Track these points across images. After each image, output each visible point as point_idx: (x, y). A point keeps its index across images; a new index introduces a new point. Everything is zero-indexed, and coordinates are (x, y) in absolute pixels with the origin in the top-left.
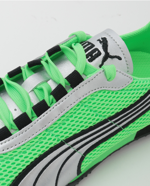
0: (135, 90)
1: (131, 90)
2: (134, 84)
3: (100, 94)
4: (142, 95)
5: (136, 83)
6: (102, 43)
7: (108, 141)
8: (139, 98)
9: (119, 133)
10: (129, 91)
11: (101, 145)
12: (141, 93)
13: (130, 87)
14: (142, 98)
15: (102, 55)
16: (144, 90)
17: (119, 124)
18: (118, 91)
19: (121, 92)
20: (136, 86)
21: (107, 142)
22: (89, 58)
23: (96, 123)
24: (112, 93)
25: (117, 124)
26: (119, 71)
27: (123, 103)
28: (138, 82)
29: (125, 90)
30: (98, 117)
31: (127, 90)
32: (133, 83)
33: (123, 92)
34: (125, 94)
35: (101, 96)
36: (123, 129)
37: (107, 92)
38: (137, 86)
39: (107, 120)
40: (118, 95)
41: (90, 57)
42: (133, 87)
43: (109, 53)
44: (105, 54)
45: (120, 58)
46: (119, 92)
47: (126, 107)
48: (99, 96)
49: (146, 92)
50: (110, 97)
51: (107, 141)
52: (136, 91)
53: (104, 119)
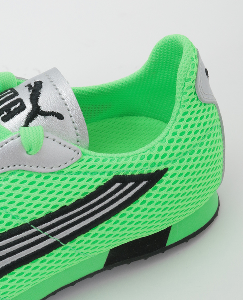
0: (86, 173)
1: (78, 173)
2: (83, 163)
3: (12, 178)
4: (101, 183)
5: (89, 160)
6: (31, 91)
7: (32, 265)
8: (93, 190)
9: (55, 252)
10: (73, 175)
11: (17, 271)
12: (99, 179)
13: (75, 168)
14: (101, 190)
15: (26, 110)
16: (106, 174)
17: (54, 235)
18: (51, 175)
19: (58, 176)
20: (88, 167)
21: (30, 267)
22: (3, 115)
23: (5, 229)
24: (37, 177)
25: (49, 235)
26: (53, 138)
27: (61, 196)
28: (93, 161)
29: (65, 173)
30: (9, 219)
31: (70, 173)
32: (82, 161)
33: (61, 177)
34: (63, 180)
35: (14, 181)
36: (62, 244)
37: (26, 174)
38: (91, 168)
39: (30, 226)
40: (49, 181)
41: (6, 114)
42: (81, 168)
43: (40, 107)
44: (33, 109)
45: (60, 117)
46: (53, 176)
47: (68, 204)
48: (10, 181)
49: (110, 178)
50: (32, 183)
51: (30, 264)
52: (88, 177)
53: (22, 223)
